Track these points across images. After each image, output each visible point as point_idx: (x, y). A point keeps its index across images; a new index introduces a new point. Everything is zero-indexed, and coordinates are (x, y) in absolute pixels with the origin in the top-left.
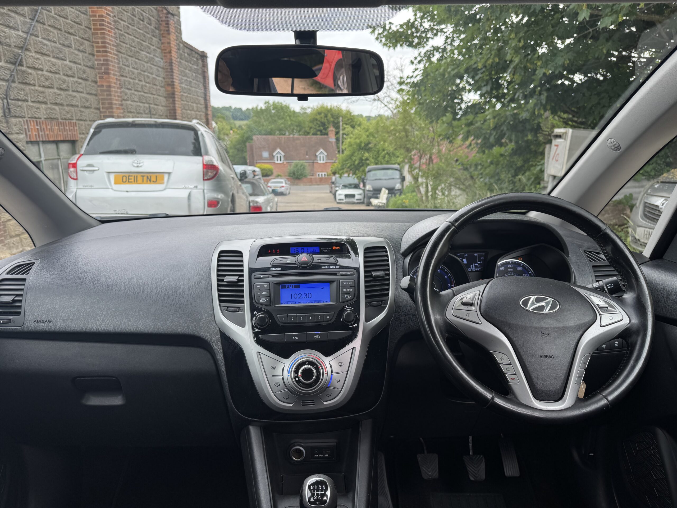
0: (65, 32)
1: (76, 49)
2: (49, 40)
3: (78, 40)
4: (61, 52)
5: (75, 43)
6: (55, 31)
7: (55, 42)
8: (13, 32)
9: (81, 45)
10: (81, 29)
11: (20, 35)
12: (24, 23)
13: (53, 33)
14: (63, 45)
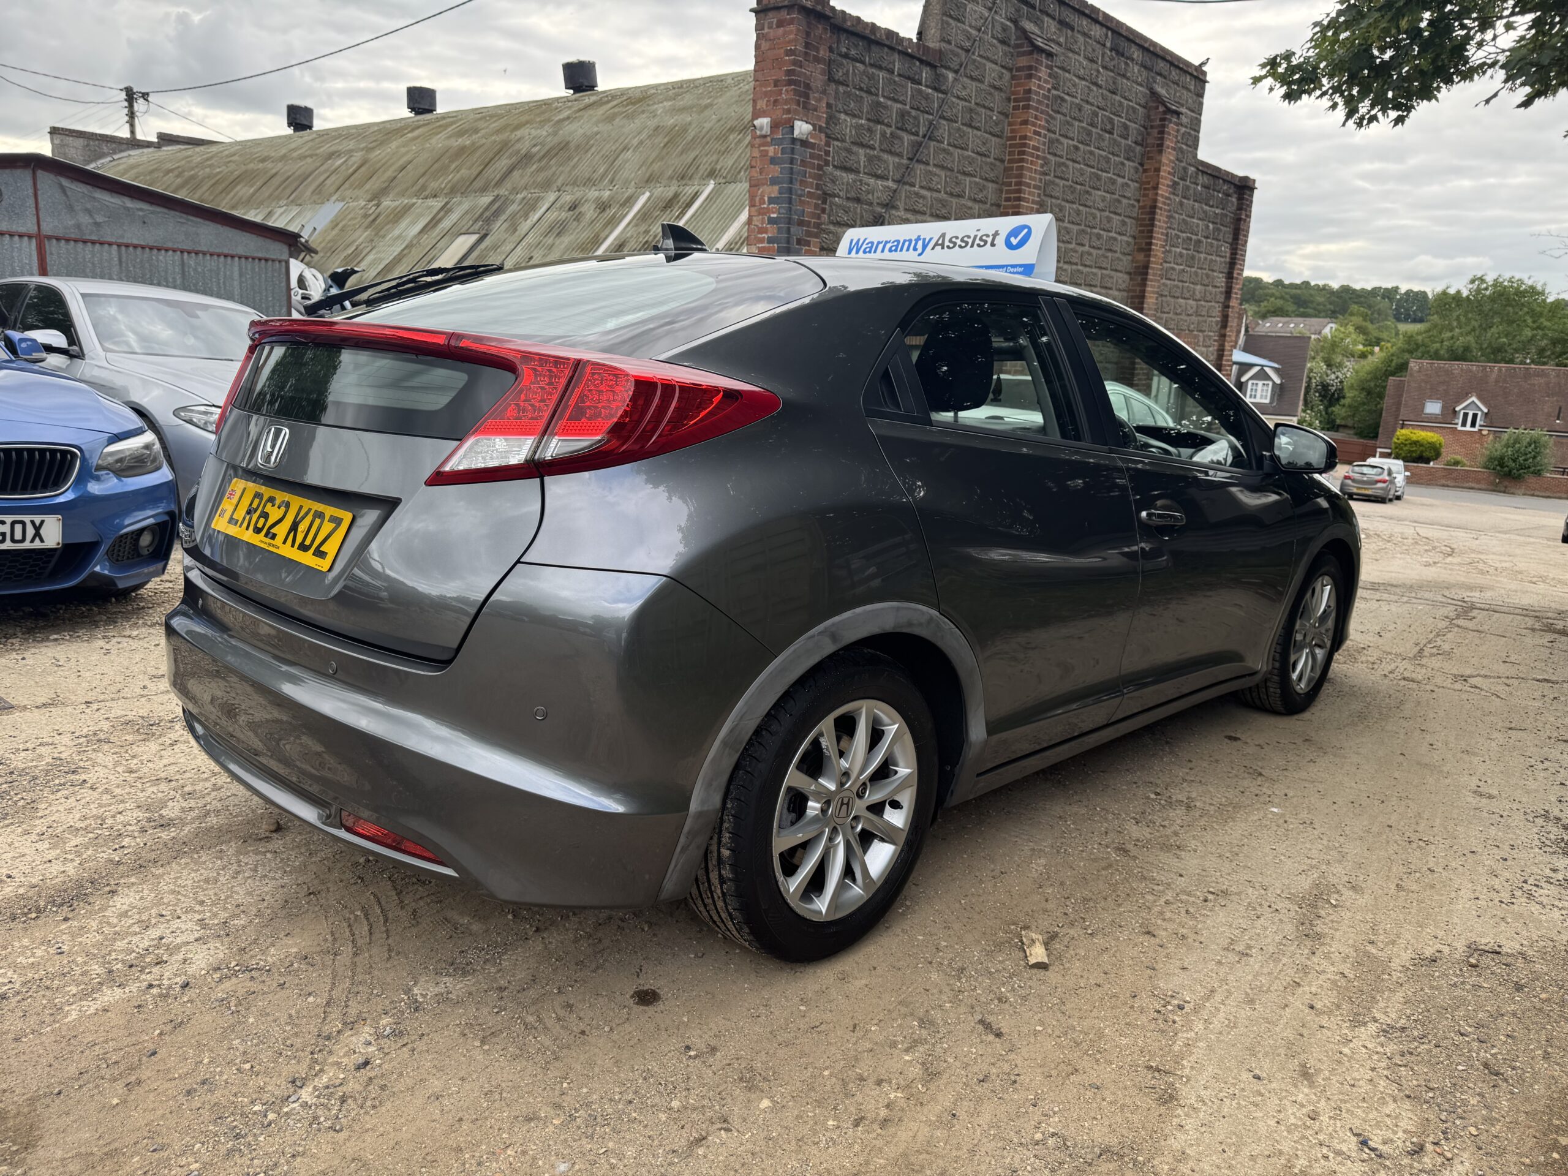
0: (959, 172)
1: (970, 198)
2: (930, 189)
3: (976, 183)
4: (944, 206)
5: (971, 188)
6: (943, 174)
7: (938, 191)
8: (880, 183)
9: (981, 190)
10: (986, 163)
11: (888, 187)
12: (898, 167)
13: (939, 176)
14: (951, 194)
